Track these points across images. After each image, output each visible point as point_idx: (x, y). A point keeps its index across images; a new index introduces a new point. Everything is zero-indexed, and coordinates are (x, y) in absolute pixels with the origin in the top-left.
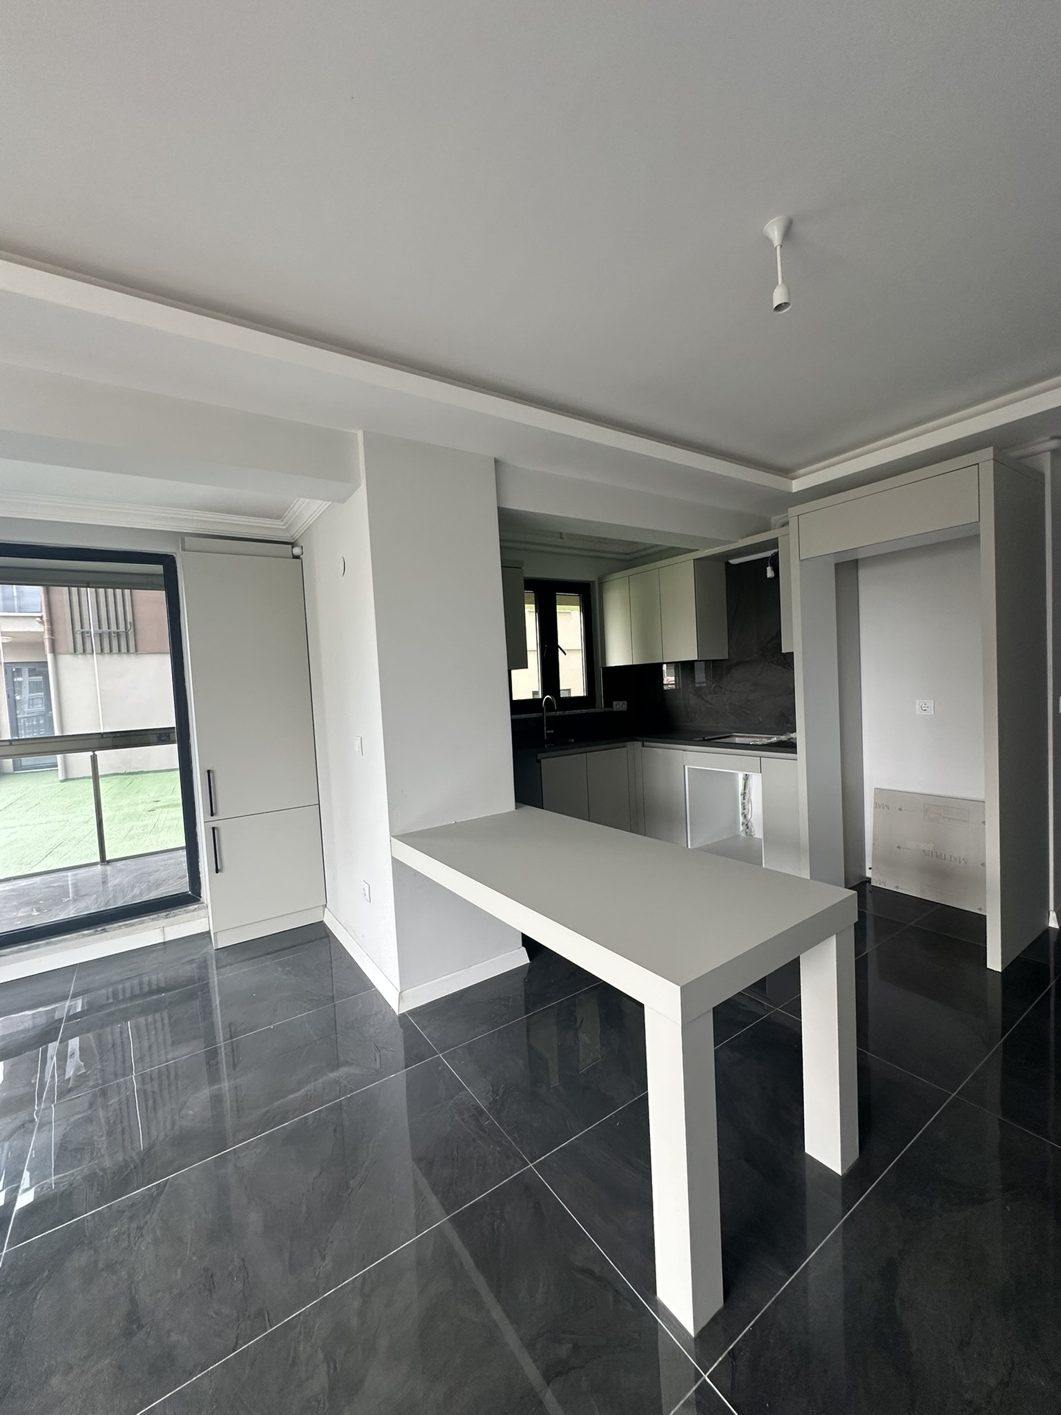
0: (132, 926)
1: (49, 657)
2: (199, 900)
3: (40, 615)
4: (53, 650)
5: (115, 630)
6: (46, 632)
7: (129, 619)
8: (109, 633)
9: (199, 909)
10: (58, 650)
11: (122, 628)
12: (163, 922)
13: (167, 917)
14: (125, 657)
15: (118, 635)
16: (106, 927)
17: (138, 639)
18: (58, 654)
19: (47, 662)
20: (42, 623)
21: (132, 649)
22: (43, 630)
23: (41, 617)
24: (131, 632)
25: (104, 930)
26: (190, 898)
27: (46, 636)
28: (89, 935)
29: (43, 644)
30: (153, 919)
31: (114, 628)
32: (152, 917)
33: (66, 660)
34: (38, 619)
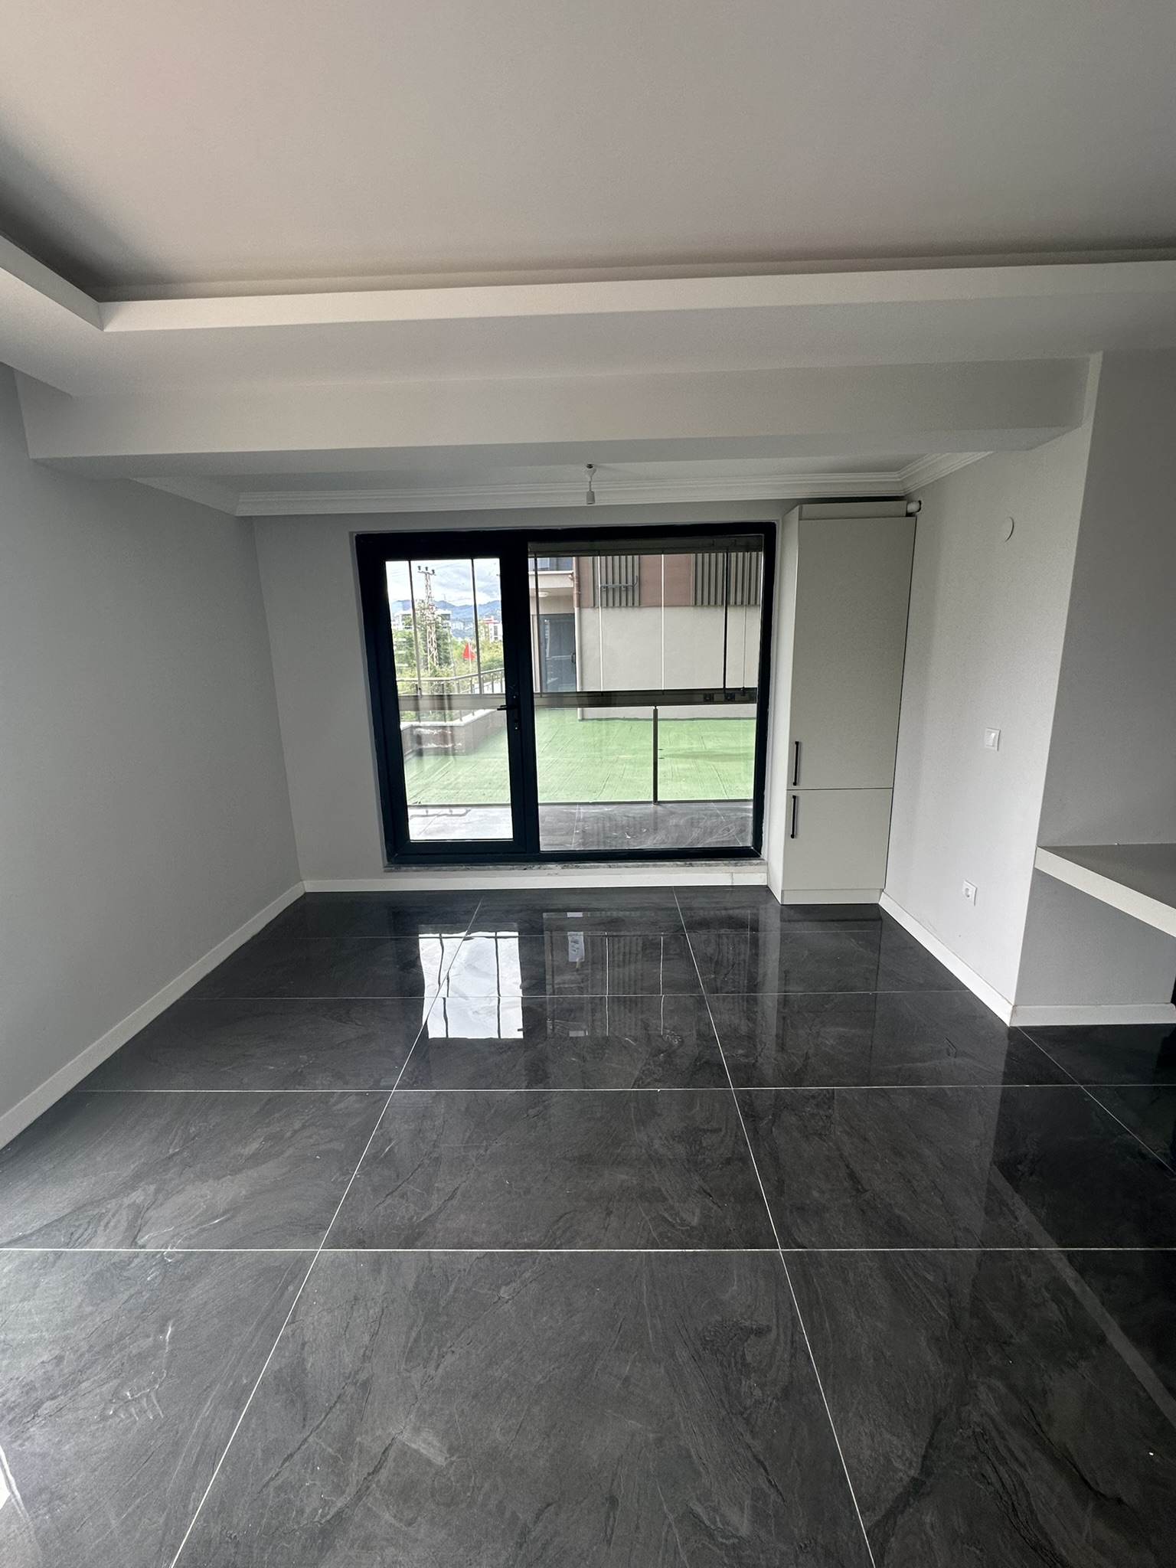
0: (710, 866)
1: (576, 610)
2: (759, 856)
3: (571, 572)
4: (579, 606)
5: (625, 584)
6: (575, 588)
7: (636, 573)
8: (620, 587)
9: (760, 864)
10: (584, 603)
11: (630, 583)
12: (732, 869)
13: (736, 865)
14: (630, 609)
15: (627, 588)
16: (693, 862)
17: (642, 592)
18: (584, 607)
19: (574, 614)
20: (572, 579)
21: (636, 603)
22: (572, 586)
23: (572, 574)
24: (637, 587)
25: (691, 865)
26: (752, 853)
27: (575, 592)
28: (681, 866)
29: (572, 597)
30: (726, 865)
31: (624, 583)
32: (725, 862)
33: (588, 613)
34: (570, 576)
